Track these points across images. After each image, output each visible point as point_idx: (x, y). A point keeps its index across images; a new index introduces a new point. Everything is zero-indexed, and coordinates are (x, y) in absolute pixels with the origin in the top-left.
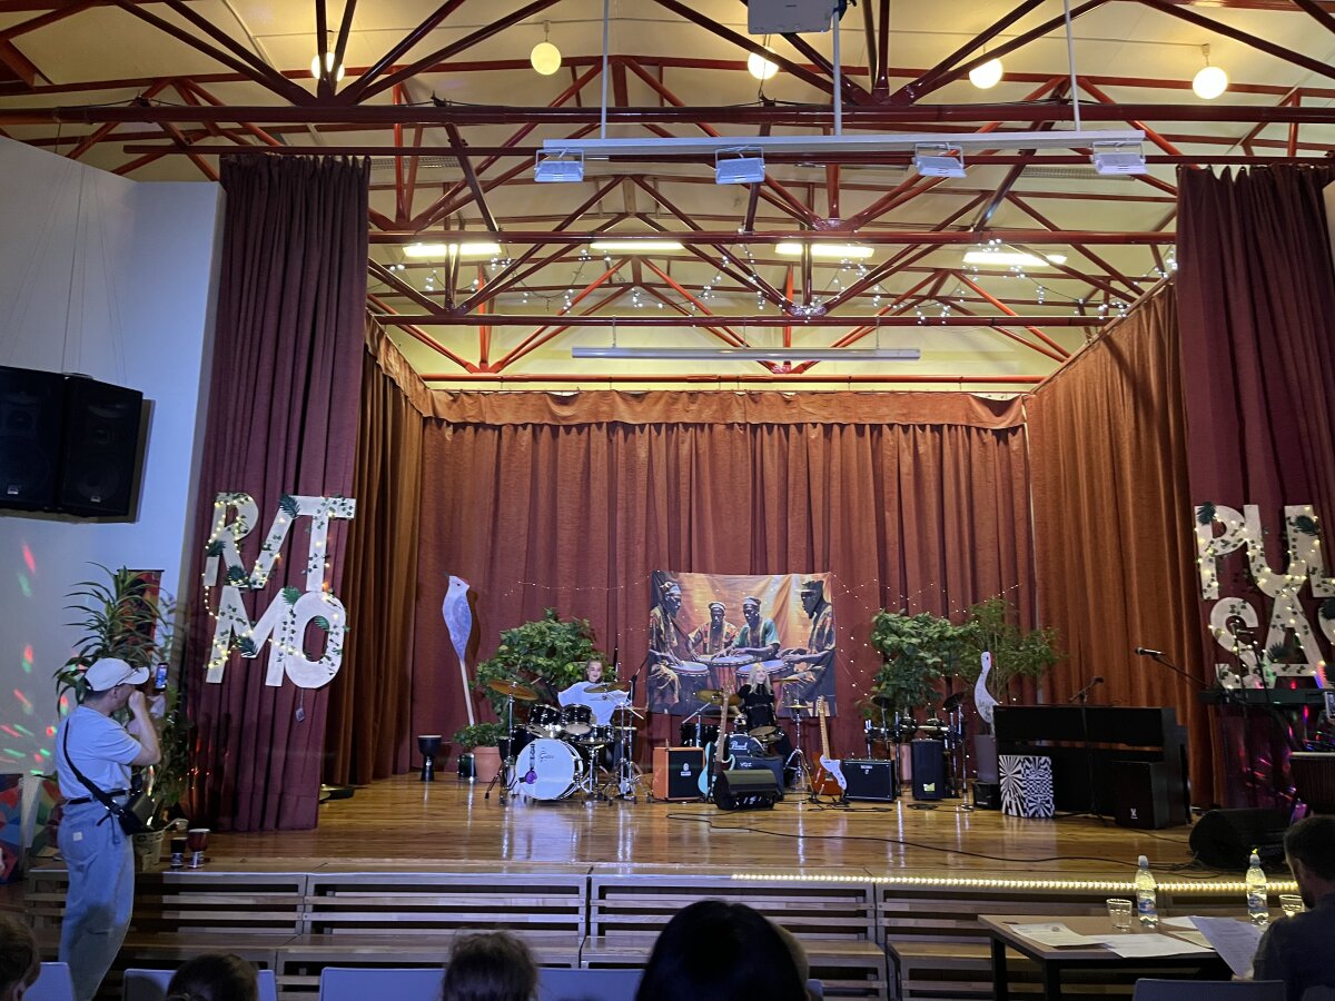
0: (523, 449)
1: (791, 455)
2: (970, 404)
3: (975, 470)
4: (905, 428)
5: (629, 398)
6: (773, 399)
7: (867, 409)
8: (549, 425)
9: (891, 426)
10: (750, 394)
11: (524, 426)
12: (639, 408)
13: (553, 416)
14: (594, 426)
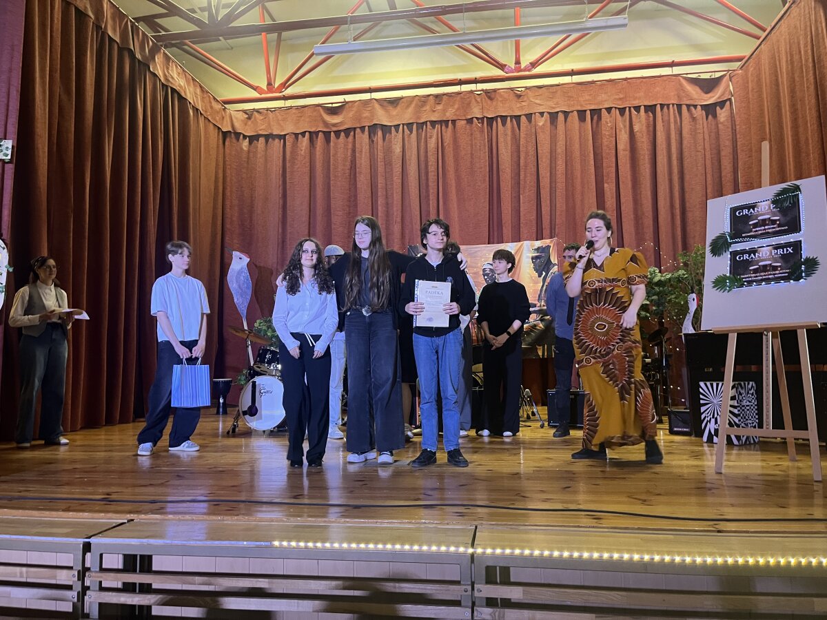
0: (302, 153)
1: (522, 142)
2: (681, 85)
3: (685, 142)
4: (622, 111)
5: (385, 104)
6: (506, 96)
7: (587, 97)
8: (324, 132)
9: (609, 110)
10: (486, 92)
11: (303, 134)
12: (394, 112)
13: (326, 124)
14: (358, 130)
